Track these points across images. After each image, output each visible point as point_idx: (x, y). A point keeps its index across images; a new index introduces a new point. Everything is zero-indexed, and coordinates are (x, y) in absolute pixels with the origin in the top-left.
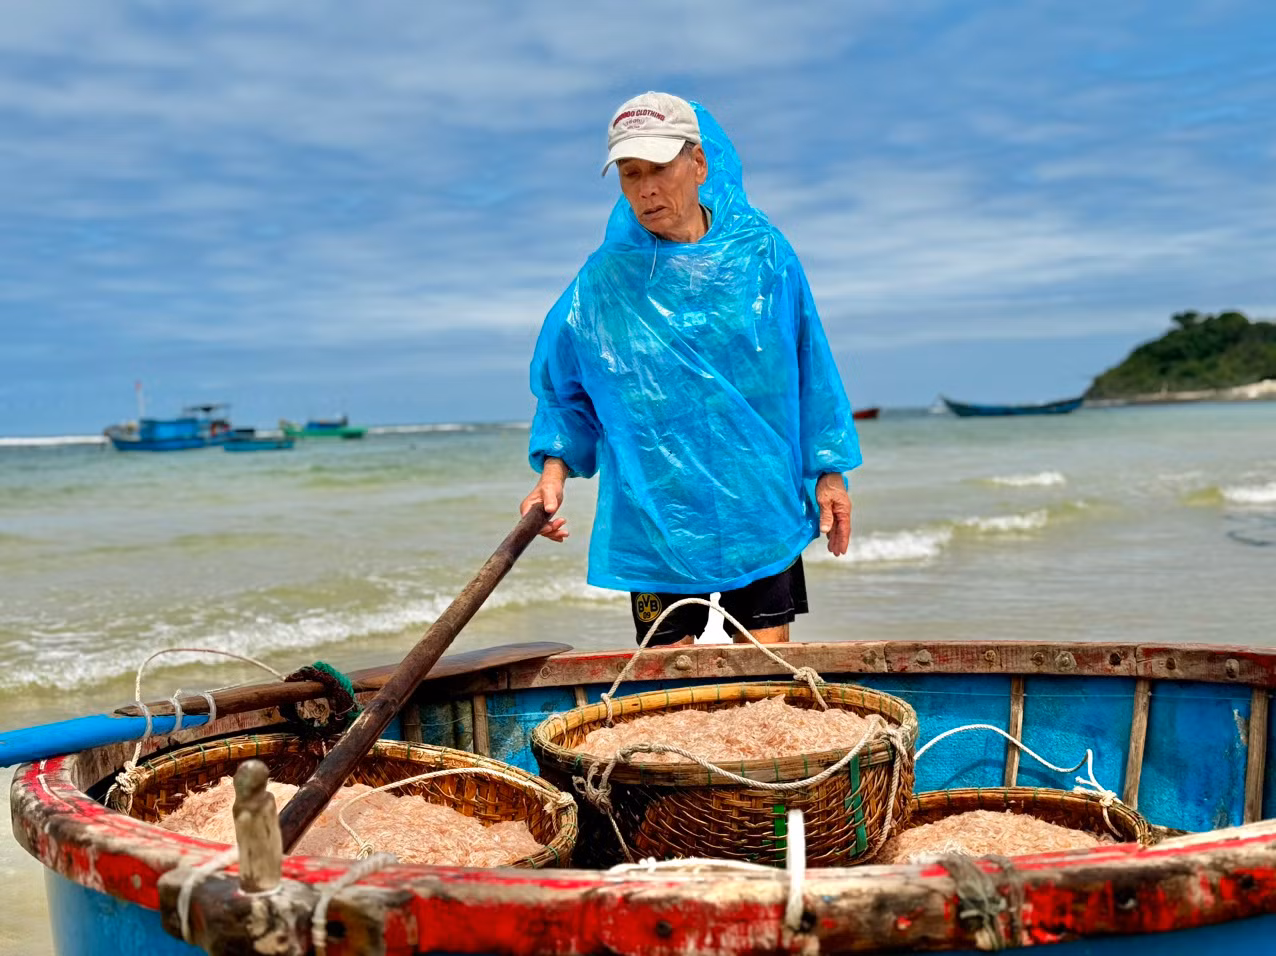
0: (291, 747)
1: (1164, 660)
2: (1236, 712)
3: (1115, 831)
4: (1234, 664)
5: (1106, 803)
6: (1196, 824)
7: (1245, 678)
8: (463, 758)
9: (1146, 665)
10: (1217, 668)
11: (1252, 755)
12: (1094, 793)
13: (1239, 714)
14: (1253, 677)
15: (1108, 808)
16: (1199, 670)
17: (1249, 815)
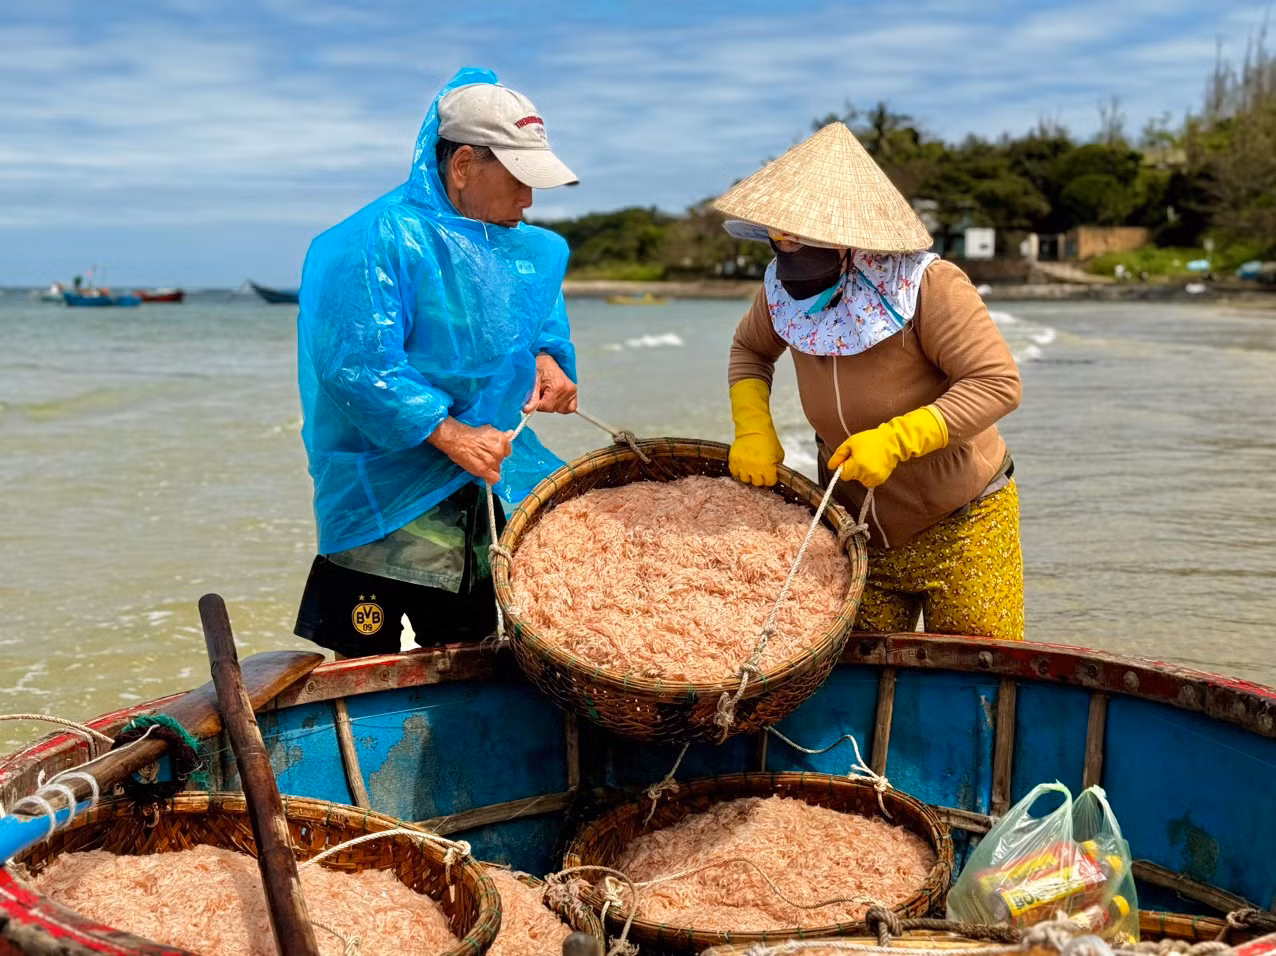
0: (120, 811)
1: (914, 651)
2: (983, 697)
3: (888, 814)
4: (988, 657)
5: (882, 788)
6: (941, 797)
7: (997, 670)
8: (312, 806)
9: (895, 655)
10: (968, 659)
11: (1001, 737)
12: (868, 778)
13: (986, 699)
14: (1007, 668)
15: (883, 793)
16: (949, 660)
17: (999, 790)
